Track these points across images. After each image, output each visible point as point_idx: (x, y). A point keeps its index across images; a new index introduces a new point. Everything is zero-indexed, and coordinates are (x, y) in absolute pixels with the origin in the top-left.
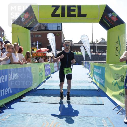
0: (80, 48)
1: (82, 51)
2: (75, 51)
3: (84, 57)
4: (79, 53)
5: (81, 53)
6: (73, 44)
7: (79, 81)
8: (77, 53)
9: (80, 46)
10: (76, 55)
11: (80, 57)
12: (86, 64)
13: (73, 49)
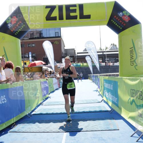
0: (86, 58)
1: (88, 61)
2: (79, 62)
3: (91, 69)
4: (85, 64)
5: (87, 64)
6: (76, 53)
7: (86, 100)
8: (81, 64)
9: (86, 56)
10: (81, 67)
11: (86, 69)
12: (94, 78)
13: (76, 60)
